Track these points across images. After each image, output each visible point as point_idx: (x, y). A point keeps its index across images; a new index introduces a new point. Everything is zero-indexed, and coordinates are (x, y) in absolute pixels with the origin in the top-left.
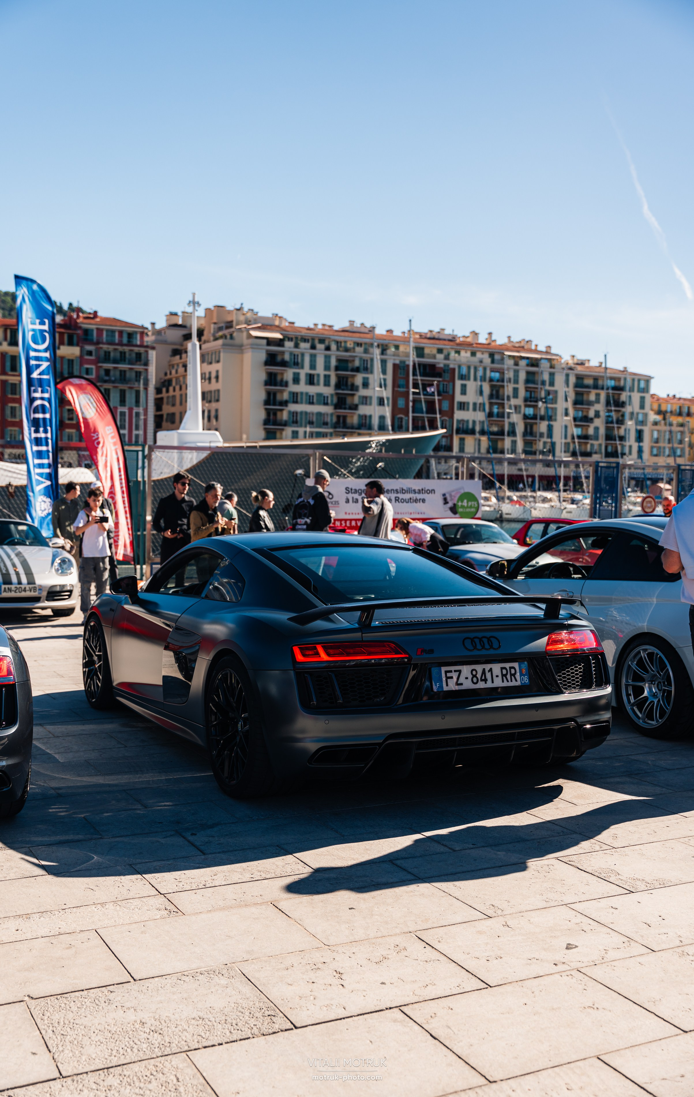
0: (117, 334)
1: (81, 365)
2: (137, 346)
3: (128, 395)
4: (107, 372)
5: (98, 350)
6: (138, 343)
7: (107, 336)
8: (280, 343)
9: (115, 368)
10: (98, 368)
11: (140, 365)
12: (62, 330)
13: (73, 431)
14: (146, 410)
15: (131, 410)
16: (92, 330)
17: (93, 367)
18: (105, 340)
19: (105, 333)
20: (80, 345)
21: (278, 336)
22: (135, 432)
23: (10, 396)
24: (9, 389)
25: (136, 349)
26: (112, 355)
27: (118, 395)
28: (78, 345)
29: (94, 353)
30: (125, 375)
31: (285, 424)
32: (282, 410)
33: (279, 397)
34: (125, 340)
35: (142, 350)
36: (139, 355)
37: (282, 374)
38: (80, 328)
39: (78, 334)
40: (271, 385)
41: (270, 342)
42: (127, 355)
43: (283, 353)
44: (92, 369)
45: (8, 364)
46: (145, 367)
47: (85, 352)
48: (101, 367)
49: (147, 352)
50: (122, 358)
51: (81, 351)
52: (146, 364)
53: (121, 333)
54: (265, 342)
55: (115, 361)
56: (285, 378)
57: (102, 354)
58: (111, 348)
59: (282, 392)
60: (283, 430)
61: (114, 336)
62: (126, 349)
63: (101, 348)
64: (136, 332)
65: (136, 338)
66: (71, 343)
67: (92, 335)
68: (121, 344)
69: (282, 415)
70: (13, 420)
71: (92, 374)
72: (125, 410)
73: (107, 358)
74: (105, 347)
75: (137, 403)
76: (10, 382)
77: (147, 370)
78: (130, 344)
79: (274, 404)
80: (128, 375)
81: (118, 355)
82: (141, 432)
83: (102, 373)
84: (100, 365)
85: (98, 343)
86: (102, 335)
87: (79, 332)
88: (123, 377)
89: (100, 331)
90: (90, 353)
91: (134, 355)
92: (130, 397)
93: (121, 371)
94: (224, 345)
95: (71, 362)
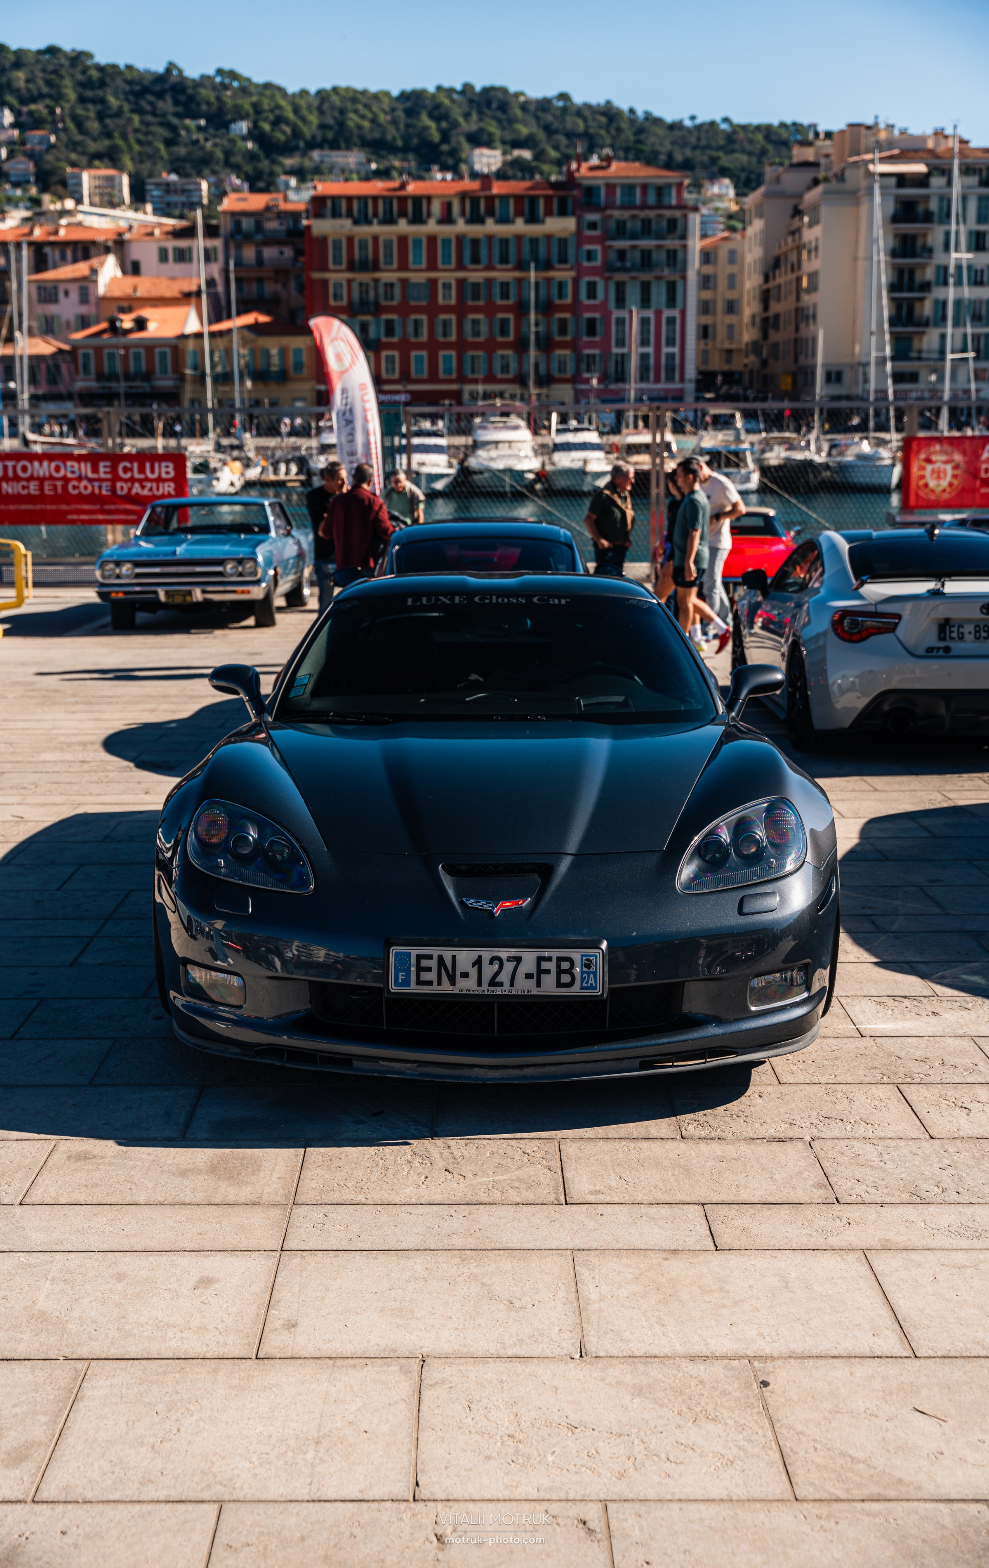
0: (638, 192)
1: (579, 245)
2: (670, 207)
3: (654, 290)
4: (622, 254)
5: (606, 218)
6: (674, 202)
7: (623, 194)
8: (922, 181)
9: (634, 247)
10: (606, 249)
11: (673, 239)
12: (550, 192)
13: (567, 352)
14: (683, 313)
15: (658, 313)
16: (598, 188)
17: (598, 248)
18: (618, 202)
19: (618, 192)
20: (578, 212)
21: (921, 168)
22: (665, 350)
23: (470, 303)
24: (468, 292)
25: (668, 213)
26: (629, 225)
27: (638, 290)
28: (573, 214)
29: (599, 226)
30: (650, 257)
31: (926, 324)
32: (922, 299)
33: (918, 278)
34: (652, 199)
35: (677, 214)
36: (672, 224)
37: (925, 236)
38: (579, 186)
39: (574, 197)
40: (904, 256)
41: (902, 180)
42: (654, 226)
43: (927, 198)
44: (596, 251)
45: (467, 253)
46: (683, 242)
47: (585, 225)
48: (610, 247)
49: (685, 217)
50: (646, 229)
51: (579, 223)
52: (684, 237)
53: (645, 187)
54: (893, 181)
55: (634, 236)
56: (930, 241)
57: (612, 225)
58: (626, 214)
59: (923, 267)
60: (923, 333)
61: (634, 195)
62: (651, 214)
63: (611, 216)
64: (669, 186)
65: (670, 195)
66: (563, 212)
67: (599, 196)
68: (644, 206)
69: (922, 307)
70: (476, 339)
71: (596, 259)
72: (650, 314)
73: (621, 231)
74: (616, 214)
75: (671, 301)
76: (471, 280)
77: (685, 247)
78: (660, 206)
79: (911, 289)
80: (654, 256)
81: (639, 224)
82: (676, 350)
83: (612, 256)
84: (608, 243)
85: (607, 207)
86: (614, 194)
87: (575, 192)
88: (646, 260)
89: (611, 188)
90: (593, 226)
91: (664, 224)
92: (659, 294)
93: (643, 252)
94: (826, 193)
95: (563, 242)
